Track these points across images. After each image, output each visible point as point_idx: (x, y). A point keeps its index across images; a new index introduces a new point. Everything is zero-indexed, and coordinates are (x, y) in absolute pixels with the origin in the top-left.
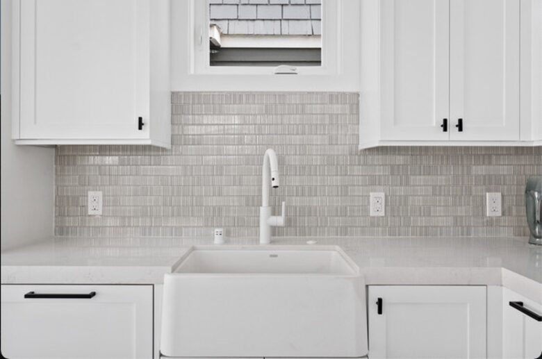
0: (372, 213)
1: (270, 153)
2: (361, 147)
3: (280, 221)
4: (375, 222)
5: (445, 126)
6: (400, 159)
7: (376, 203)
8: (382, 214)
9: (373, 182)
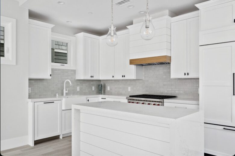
0: (78, 90)
2: (76, 79)
3: (67, 92)
4: (78, 92)
5: (91, 77)
7: (78, 89)
8: (79, 90)
9: (78, 85)
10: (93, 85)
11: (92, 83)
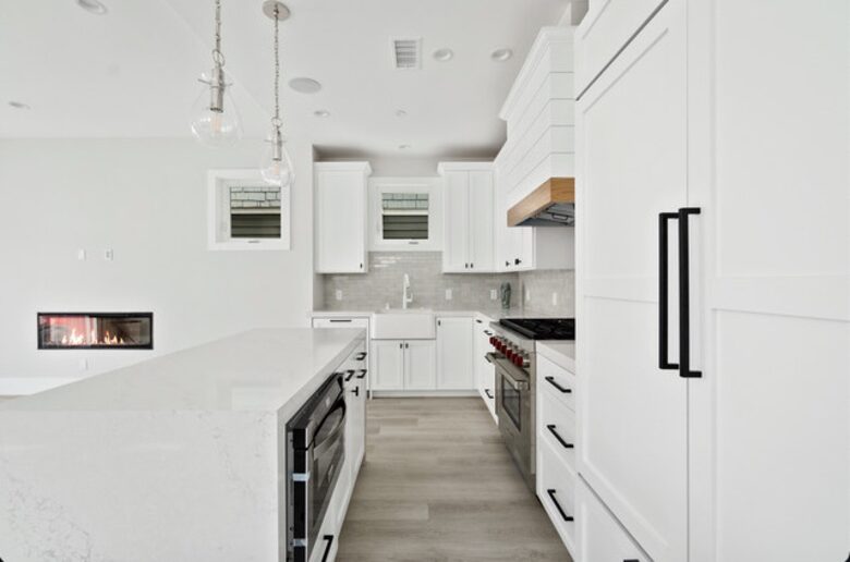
0: (447, 298)
1: (406, 276)
2: (443, 272)
3: (410, 300)
4: (449, 301)
5: (467, 266)
6: (458, 277)
7: (449, 294)
8: (451, 298)
10: (492, 286)
11: (488, 281)
